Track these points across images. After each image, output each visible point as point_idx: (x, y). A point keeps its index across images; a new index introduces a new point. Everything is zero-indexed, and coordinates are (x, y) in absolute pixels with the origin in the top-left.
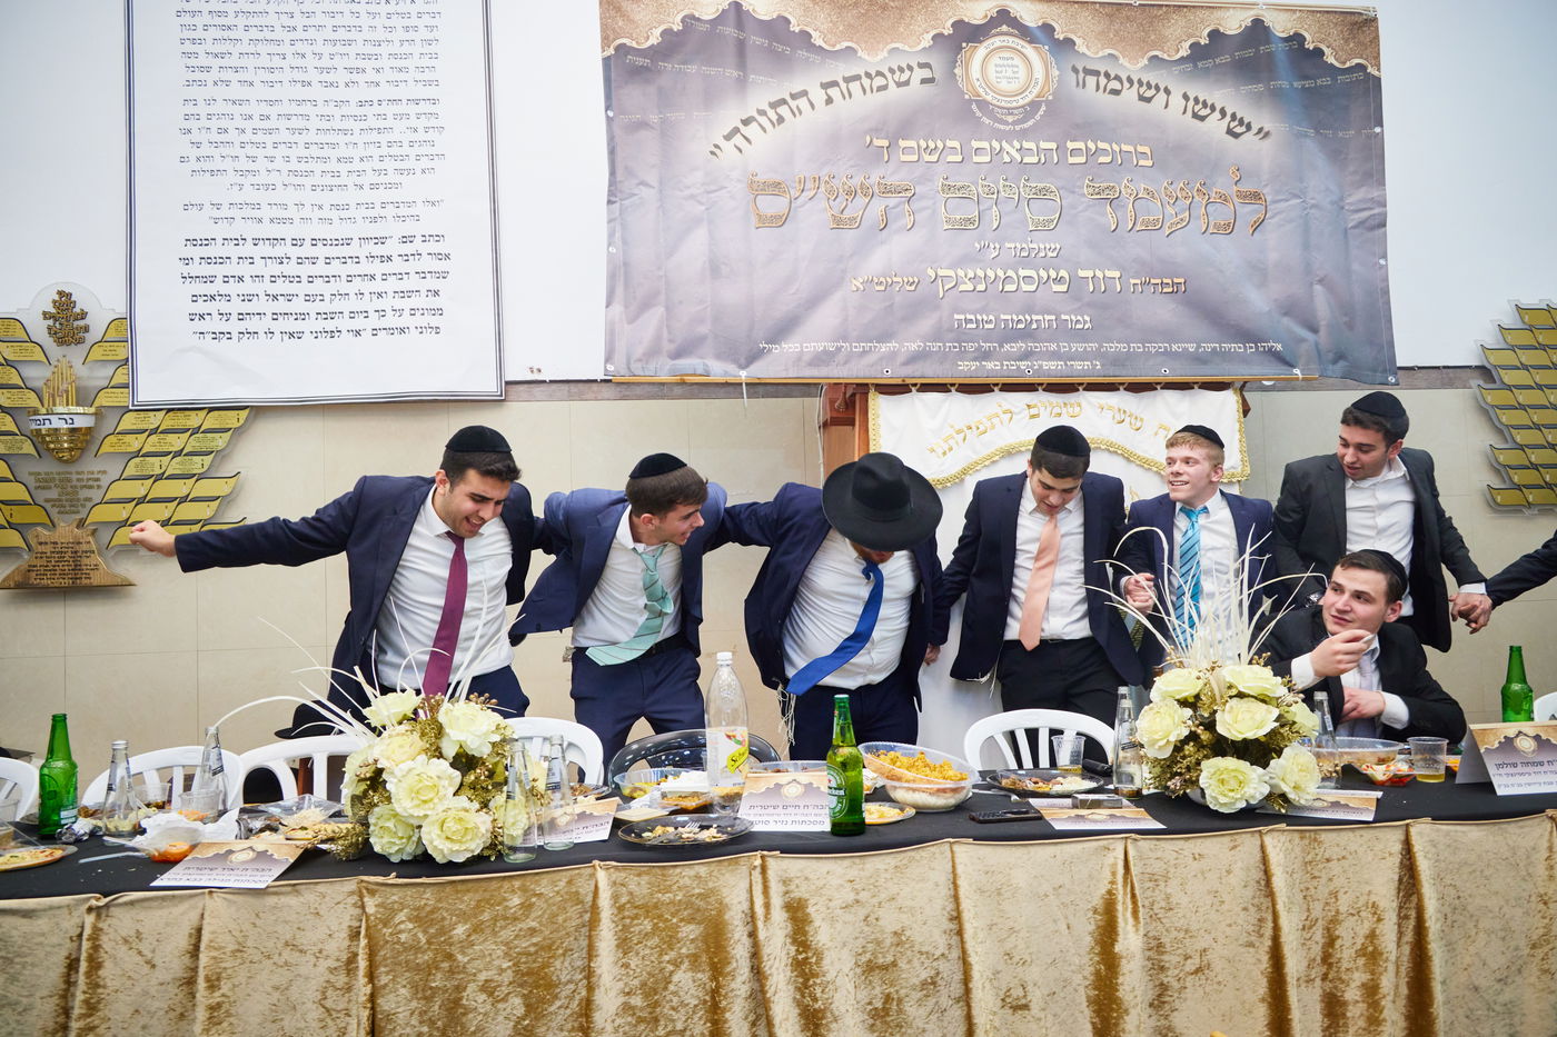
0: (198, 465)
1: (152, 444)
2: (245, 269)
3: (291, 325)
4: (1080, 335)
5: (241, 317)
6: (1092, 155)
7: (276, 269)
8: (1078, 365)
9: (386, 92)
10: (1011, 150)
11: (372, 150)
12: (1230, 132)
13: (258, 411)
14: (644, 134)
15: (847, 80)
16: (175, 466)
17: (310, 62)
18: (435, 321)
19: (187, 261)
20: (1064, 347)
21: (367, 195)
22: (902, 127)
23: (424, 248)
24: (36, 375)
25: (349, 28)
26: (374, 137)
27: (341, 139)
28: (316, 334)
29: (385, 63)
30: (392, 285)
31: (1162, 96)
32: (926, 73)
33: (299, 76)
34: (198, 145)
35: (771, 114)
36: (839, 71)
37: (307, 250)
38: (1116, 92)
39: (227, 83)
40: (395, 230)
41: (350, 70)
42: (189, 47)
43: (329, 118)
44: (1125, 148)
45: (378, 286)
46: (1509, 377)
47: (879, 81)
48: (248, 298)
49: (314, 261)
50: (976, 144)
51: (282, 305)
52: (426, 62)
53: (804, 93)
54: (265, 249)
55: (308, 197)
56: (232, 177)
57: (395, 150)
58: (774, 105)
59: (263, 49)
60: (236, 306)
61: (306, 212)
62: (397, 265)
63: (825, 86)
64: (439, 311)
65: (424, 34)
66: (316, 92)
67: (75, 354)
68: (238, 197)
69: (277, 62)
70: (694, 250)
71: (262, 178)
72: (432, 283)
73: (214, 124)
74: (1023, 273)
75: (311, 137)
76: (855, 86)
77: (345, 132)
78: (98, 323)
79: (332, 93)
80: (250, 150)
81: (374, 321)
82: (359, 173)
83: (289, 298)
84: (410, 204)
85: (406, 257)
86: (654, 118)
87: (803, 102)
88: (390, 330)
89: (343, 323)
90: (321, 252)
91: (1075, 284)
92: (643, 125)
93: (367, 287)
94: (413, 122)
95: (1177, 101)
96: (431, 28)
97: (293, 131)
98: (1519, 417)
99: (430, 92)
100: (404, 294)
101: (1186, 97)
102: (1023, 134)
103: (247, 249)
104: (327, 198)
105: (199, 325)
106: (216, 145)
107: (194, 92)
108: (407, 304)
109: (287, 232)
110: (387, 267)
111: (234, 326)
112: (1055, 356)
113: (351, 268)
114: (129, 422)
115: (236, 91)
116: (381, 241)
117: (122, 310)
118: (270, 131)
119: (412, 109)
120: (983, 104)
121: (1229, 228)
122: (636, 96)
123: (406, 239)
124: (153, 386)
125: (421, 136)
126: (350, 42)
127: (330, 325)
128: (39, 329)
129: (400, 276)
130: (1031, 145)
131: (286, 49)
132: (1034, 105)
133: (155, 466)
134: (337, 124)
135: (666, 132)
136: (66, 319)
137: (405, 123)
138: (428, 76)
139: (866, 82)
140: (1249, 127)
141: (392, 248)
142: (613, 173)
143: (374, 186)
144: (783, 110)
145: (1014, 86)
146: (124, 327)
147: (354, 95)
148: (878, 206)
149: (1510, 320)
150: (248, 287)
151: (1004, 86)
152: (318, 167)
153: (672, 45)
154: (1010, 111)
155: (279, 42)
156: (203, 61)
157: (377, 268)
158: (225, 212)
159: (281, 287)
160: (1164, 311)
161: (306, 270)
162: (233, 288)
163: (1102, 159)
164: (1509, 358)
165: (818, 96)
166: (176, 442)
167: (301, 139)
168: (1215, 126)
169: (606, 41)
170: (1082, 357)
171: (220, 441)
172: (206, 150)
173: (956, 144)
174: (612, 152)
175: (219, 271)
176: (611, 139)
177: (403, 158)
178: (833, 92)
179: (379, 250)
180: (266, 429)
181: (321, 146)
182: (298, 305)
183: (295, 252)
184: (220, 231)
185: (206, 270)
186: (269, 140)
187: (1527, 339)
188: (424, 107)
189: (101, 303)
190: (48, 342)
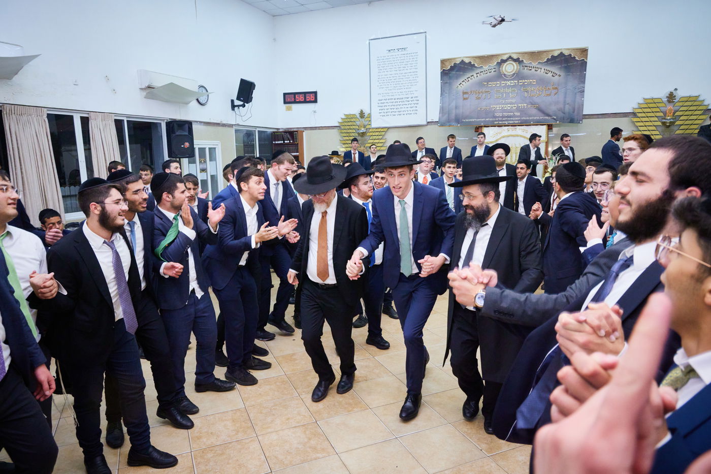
0: (380, 137)
1: (374, 134)
2: (387, 104)
3: (394, 113)
4: (517, 116)
5: (387, 112)
6: (524, 83)
7: (392, 104)
8: (516, 122)
9: (409, 71)
10: (509, 83)
11: (407, 82)
12: (553, 76)
13: (389, 128)
14: (447, 84)
15: (481, 72)
16: (377, 137)
17: (397, 66)
18: (416, 112)
19: (379, 103)
20: (514, 119)
21: (406, 90)
22: (489, 80)
23: (415, 99)
24: (358, 123)
25: (403, 60)
26: (407, 79)
27: (401, 80)
28: (398, 115)
29: (409, 65)
30: (410, 106)
31: (540, 70)
32: (495, 70)
33: (395, 69)
34: (380, 83)
35: (467, 80)
36: (479, 71)
37: (396, 100)
38: (531, 70)
39: (384, 72)
40: (410, 96)
41: (403, 67)
42: (379, 66)
43: (400, 76)
44: (531, 81)
45: (407, 106)
46: (639, 115)
47: (486, 72)
48: (388, 109)
49: (397, 102)
50: (502, 82)
51: (392, 110)
52: (416, 65)
53: (473, 75)
54: (390, 101)
55: (396, 91)
56: (385, 89)
57: (410, 82)
58: (467, 78)
59: (390, 65)
60: (386, 111)
61: (396, 94)
62: (410, 102)
63: (477, 74)
64: (417, 110)
65: (415, 59)
66: (398, 72)
67: (363, 119)
68: (386, 92)
69: (392, 67)
70: (453, 104)
71: (390, 88)
72: (416, 105)
73: (383, 79)
74: (508, 105)
75: (397, 80)
76: (482, 73)
77: (402, 79)
78: (366, 115)
79: (401, 72)
80: (388, 84)
81: (407, 112)
82: (404, 86)
83: (394, 109)
84: (412, 91)
85: (412, 101)
86: (448, 81)
87: (473, 77)
88: (409, 114)
89: (402, 113)
90: (398, 100)
91: (518, 107)
92: (447, 83)
93: (405, 106)
94: (413, 76)
95: (543, 70)
96: (416, 58)
97: (395, 79)
98: (641, 124)
99: (416, 70)
100: (411, 107)
101: (545, 69)
102: (511, 80)
103: (387, 101)
104: (399, 91)
105: (380, 114)
106: (383, 83)
107: (380, 74)
108: (412, 109)
109: (392, 97)
110: (409, 103)
111: (385, 114)
112: (513, 120)
113: (403, 103)
114: (371, 130)
115: (386, 73)
116: (408, 98)
117: (369, 112)
118: (391, 80)
119: (413, 74)
120: (505, 75)
121: (550, 95)
122: (445, 78)
123: (412, 98)
124: (374, 124)
125: (414, 79)
126: (403, 62)
127: (400, 113)
128: (358, 116)
129: (411, 104)
130: (512, 82)
131: (393, 65)
132: (514, 74)
133: (374, 137)
134: (401, 77)
135: (450, 84)
136: (362, 114)
137: (412, 76)
138: (416, 67)
139: (484, 72)
140: (557, 74)
141: (410, 99)
142: (441, 91)
143: (407, 88)
144: (469, 79)
145: (511, 70)
146: (370, 116)
147: (404, 72)
148: (484, 95)
149: (642, 101)
150: (387, 107)
151: (509, 71)
152: (398, 85)
153: (452, 68)
154: (509, 75)
155: (392, 64)
156: (381, 68)
157: (407, 103)
158: (384, 95)
159: (393, 107)
160: (534, 111)
161: (396, 104)
162: (385, 108)
163: (526, 84)
164: (640, 110)
165: (475, 75)
166: (377, 134)
167: (395, 81)
168: (550, 74)
169: (441, 69)
170: (517, 120)
171: (383, 133)
172: (381, 84)
173: (499, 83)
174: (441, 88)
175: (383, 105)
176: (441, 85)
177: (411, 83)
178: (478, 75)
179: (407, 100)
180: (390, 130)
181: (398, 82)
182: (395, 110)
183: (394, 101)
184: (384, 98)
185: (381, 105)
186: (390, 81)
187: (646, 106)
188: (415, 73)
189: (367, 112)
190: (359, 118)
